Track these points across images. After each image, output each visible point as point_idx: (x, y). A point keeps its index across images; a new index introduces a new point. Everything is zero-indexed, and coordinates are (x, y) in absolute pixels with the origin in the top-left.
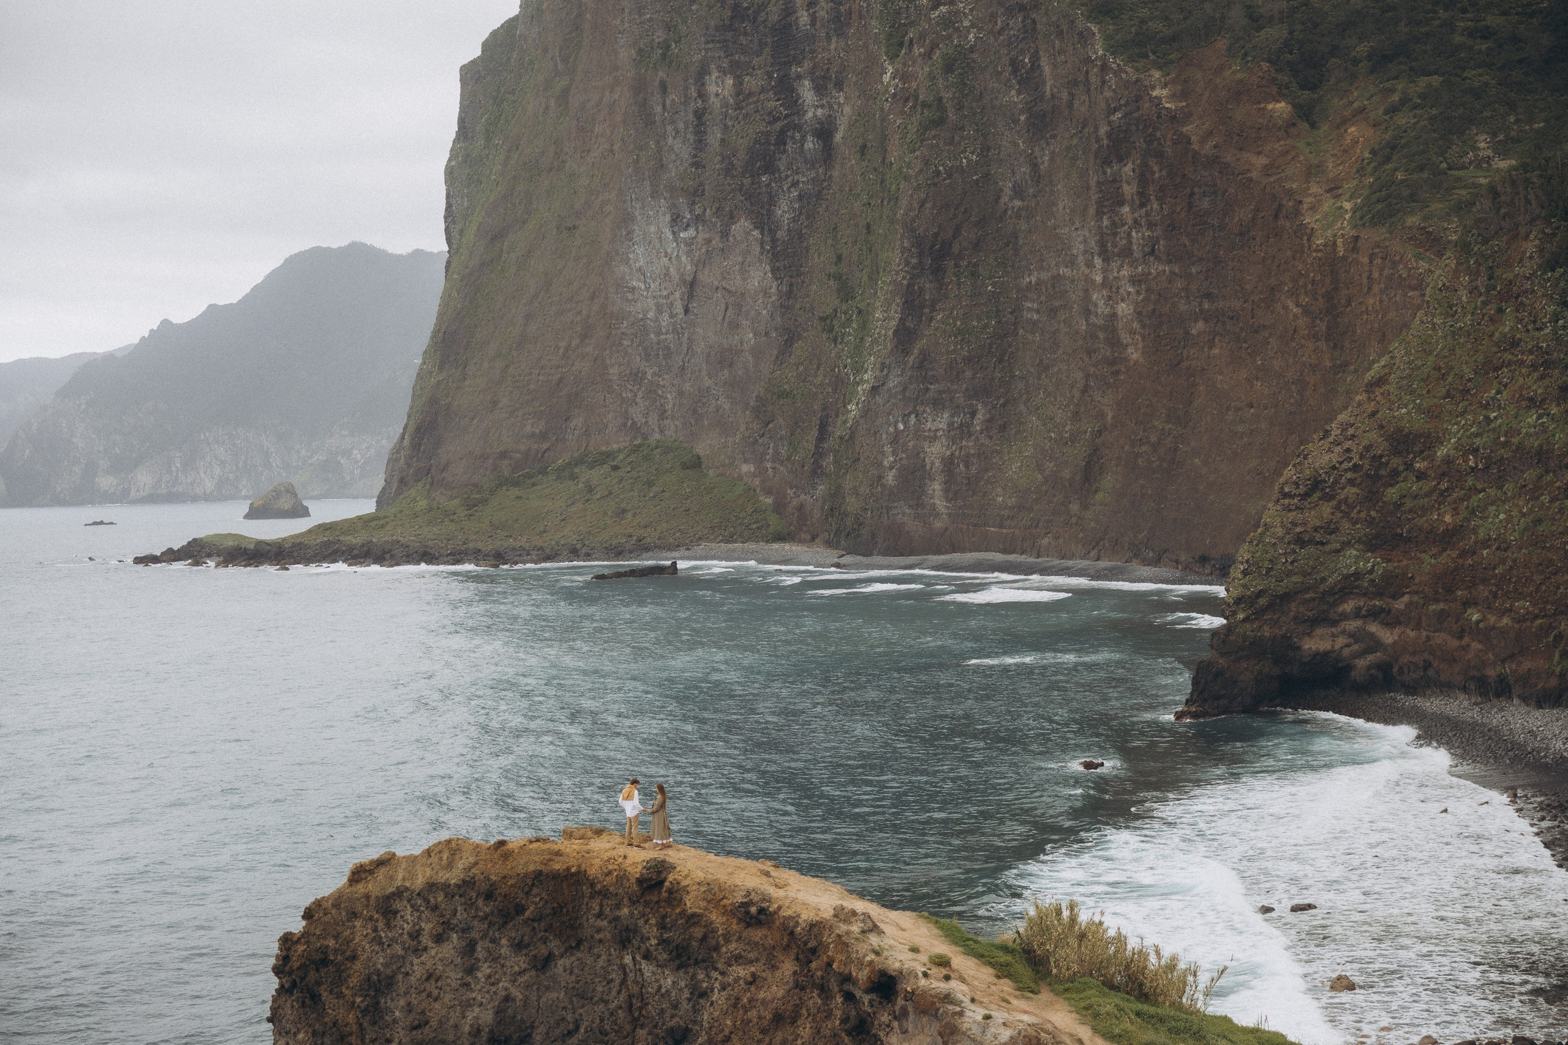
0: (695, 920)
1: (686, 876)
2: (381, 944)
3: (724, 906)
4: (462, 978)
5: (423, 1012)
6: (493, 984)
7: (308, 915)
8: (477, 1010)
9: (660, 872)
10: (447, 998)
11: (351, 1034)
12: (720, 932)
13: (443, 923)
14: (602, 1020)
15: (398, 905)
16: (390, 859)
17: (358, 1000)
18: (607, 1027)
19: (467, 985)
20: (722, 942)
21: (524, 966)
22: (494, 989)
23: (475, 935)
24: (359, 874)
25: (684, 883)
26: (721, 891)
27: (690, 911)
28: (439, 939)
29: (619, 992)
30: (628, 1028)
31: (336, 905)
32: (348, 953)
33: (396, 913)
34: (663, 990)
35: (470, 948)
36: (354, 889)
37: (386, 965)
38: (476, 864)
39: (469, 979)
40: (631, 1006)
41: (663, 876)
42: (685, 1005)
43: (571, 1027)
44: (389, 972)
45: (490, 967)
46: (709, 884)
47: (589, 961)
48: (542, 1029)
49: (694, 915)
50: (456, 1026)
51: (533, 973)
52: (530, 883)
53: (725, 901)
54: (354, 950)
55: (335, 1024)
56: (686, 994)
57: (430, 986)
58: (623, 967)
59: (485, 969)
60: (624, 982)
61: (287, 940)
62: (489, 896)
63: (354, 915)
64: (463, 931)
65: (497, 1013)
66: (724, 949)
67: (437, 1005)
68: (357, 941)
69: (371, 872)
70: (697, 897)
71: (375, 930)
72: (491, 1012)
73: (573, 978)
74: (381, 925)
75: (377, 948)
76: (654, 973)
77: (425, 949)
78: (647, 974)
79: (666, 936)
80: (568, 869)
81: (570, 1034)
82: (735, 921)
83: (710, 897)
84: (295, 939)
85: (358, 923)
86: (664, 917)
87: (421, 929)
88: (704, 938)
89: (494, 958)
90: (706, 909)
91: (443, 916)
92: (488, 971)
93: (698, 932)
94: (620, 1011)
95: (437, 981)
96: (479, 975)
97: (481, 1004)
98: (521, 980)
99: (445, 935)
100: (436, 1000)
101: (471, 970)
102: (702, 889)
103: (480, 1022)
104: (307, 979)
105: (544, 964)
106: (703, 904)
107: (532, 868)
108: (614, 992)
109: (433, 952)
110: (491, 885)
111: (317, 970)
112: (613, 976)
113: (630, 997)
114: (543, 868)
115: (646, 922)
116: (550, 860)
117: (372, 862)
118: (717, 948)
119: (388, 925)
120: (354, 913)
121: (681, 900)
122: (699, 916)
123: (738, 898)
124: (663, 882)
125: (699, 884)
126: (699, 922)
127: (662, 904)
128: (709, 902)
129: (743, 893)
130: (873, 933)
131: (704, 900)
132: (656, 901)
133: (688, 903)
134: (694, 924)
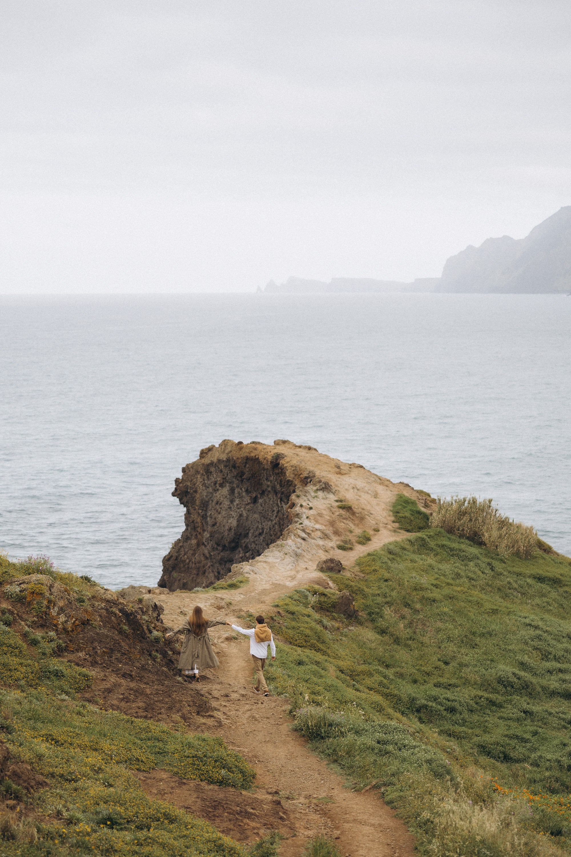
0: (290, 483)
1: (287, 462)
2: (205, 486)
3: (301, 478)
4: (229, 505)
5: (215, 519)
6: (238, 508)
7: (184, 470)
8: (232, 519)
9: (277, 459)
10: (224, 513)
11: (198, 527)
13: (223, 479)
14: (270, 529)
15: (212, 469)
16: (212, 448)
17: (200, 511)
18: (272, 533)
19: (230, 508)
21: (249, 501)
22: (238, 511)
23: (235, 486)
24: (203, 453)
25: (285, 465)
26: (300, 470)
27: (288, 479)
28: (222, 485)
29: (276, 516)
31: (192, 467)
32: (194, 489)
33: (211, 472)
35: (232, 491)
36: (201, 461)
37: (206, 496)
38: (231, 451)
39: (231, 506)
40: (280, 523)
41: (279, 461)
43: (261, 531)
44: (207, 499)
45: (239, 501)
46: (296, 467)
47: (267, 501)
48: (252, 531)
49: (289, 481)
50: (224, 526)
51: (252, 505)
52: (245, 461)
53: (301, 476)
54: (196, 488)
55: (193, 522)
57: (218, 507)
59: (237, 501)
61: (177, 481)
62: (234, 467)
63: (197, 472)
64: (230, 483)
65: (237, 521)
67: (220, 516)
68: (198, 484)
69: (206, 453)
70: (290, 472)
71: (204, 480)
72: (236, 521)
73: (262, 508)
74: (205, 477)
75: (204, 488)
77: (218, 490)
79: (283, 490)
80: (256, 456)
81: (260, 534)
83: (296, 473)
84: (180, 481)
85: (199, 476)
87: (217, 481)
89: (241, 497)
90: (294, 478)
91: (224, 475)
92: (238, 502)
93: (291, 489)
95: (220, 505)
96: (235, 504)
97: (233, 517)
98: (248, 507)
99: (224, 485)
100: (219, 513)
101: (232, 501)
102: (293, 469)
103: (232, 525)
104: (184, 500)
105: (255, 500)
106: (292, 476)
107: (245, 455)
108: (274, 517)
109: (220, 492)
110: (235, 462)
111: (186, 496)
112: (275, 509)
114: (248, 455)
116: (251, 452)
117: (206, 449)
119: (208, 477)
120: (197, 471)
121: (285, 473)
122: (292, 481)
123: (305, 474)
124: (279, 464)
125: (292, 466)
126: (292, 484)
127: (280, 475)
128: (296, 475)
129: (307, 472)
130: (323, 491)
131: (294, 474)
132: (278, 473)
133: (287, 475)
134: (290, 485)
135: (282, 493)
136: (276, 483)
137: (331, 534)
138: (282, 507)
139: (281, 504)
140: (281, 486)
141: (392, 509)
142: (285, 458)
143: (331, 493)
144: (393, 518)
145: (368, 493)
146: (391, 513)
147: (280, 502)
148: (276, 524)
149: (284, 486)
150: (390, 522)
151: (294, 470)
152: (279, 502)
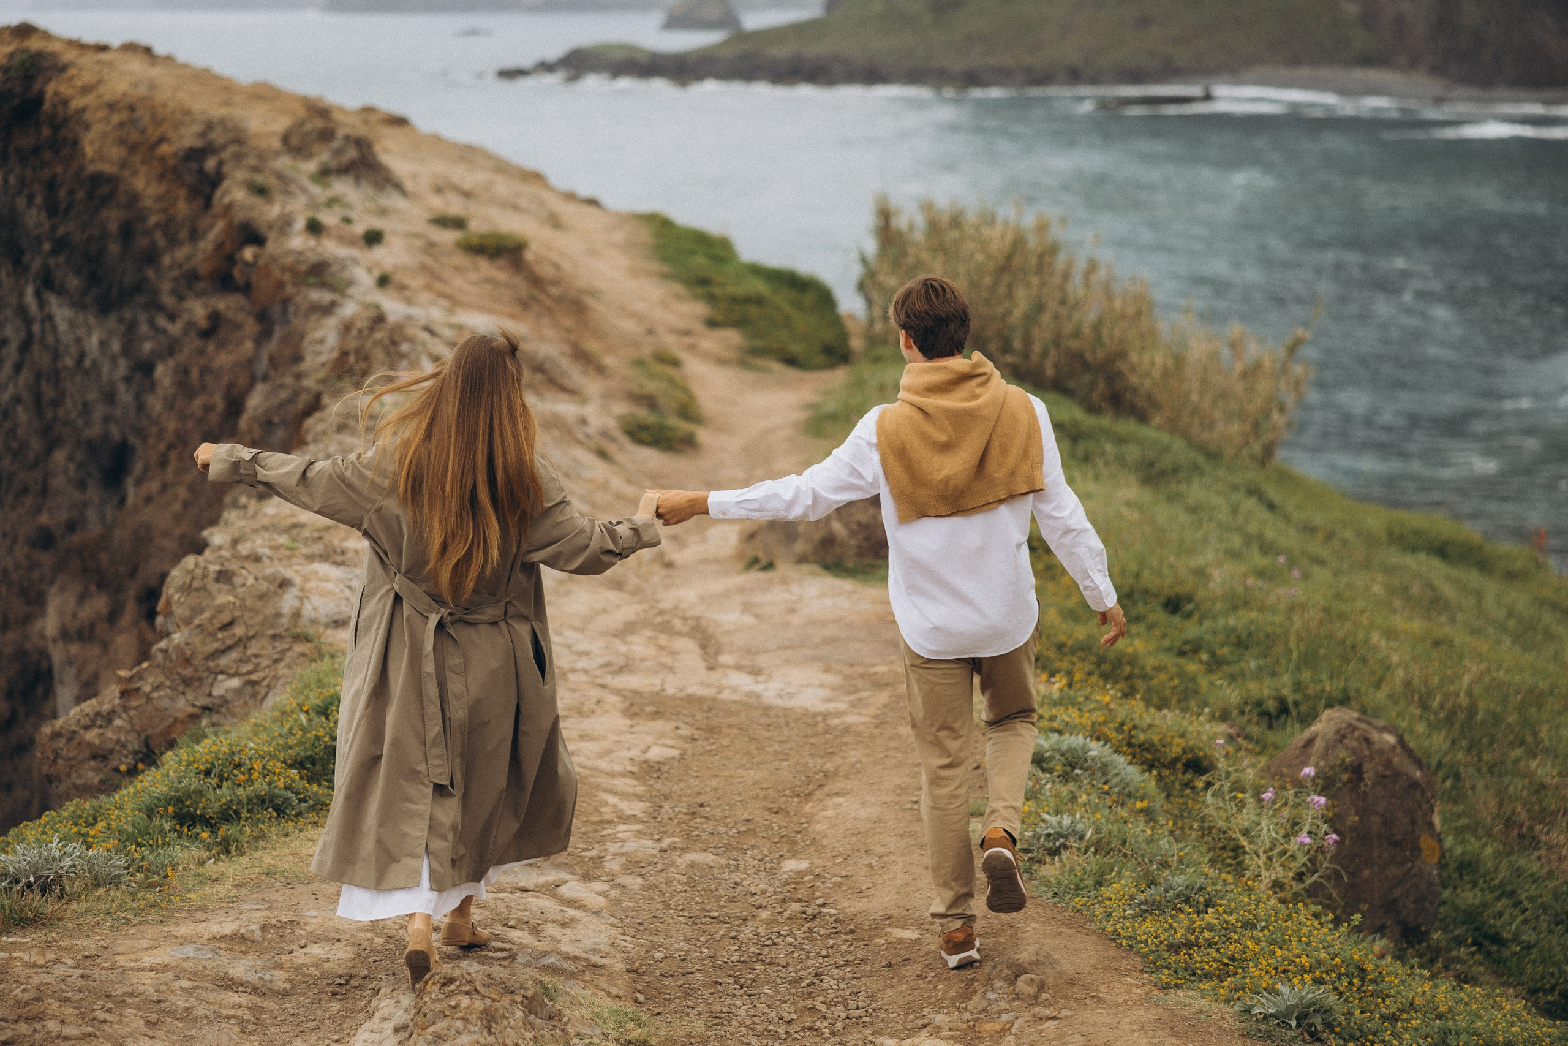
0: (105, 190)
1: (86, 89)
3: (163, 159)
12: (153, 219)
20: (161, 242)
25: (77, 103)
26: (157, 122)
27: (91, 168)
29: (18, 368)
30: (36, 445)
34: (87, 363)
40: (38, 397)
41: (36, 87)
42: (125, 395)
46: (132, 108)
49: (98, 179)
53: (165, 149)
56: (123, 367)
58: (22, 311)
60: (26, 346)
66: (166, 260)
70: (104, 136)
76: (72, 324)
78: (62, 327)
79: (61, 231)
82: (182, 193)
83: (135, 136)
86: (51, 186)
88: (127, 232)
90: (124, 164)
93: (113, 218)
94: (20, 409)
102: (116, 118)
106: (116, 153)
113: (38, 376)
115: (30, 199)
118: (151, 258)
121: (75, 143)
122: (112, 181)
123: (188, 138)
124: (39, 100)
125: (112, 106)
126: (112, 194)
127: (47, 155)
128: (133, 148)
129: (197, 128)
130: (357, 179)
131: (122, 142)
132: (36, 150)
133: (89, 151)
134: (105, 201)
135: (60, 245)
136: (21, 203)
137: (565, 363)
138: (50, 318)
139: (42, 303)
140: (52, 209)
141: (666, 268)
142: (71, 72)
143: (389, 189)
144: (701, 309)
145: (515, 208)
146: (679, 288)
147: (38, 294)
148: (17, 399)
149: (70, 206)
150: (698, 327)
151: (121, 125)
152: (30, 298)
